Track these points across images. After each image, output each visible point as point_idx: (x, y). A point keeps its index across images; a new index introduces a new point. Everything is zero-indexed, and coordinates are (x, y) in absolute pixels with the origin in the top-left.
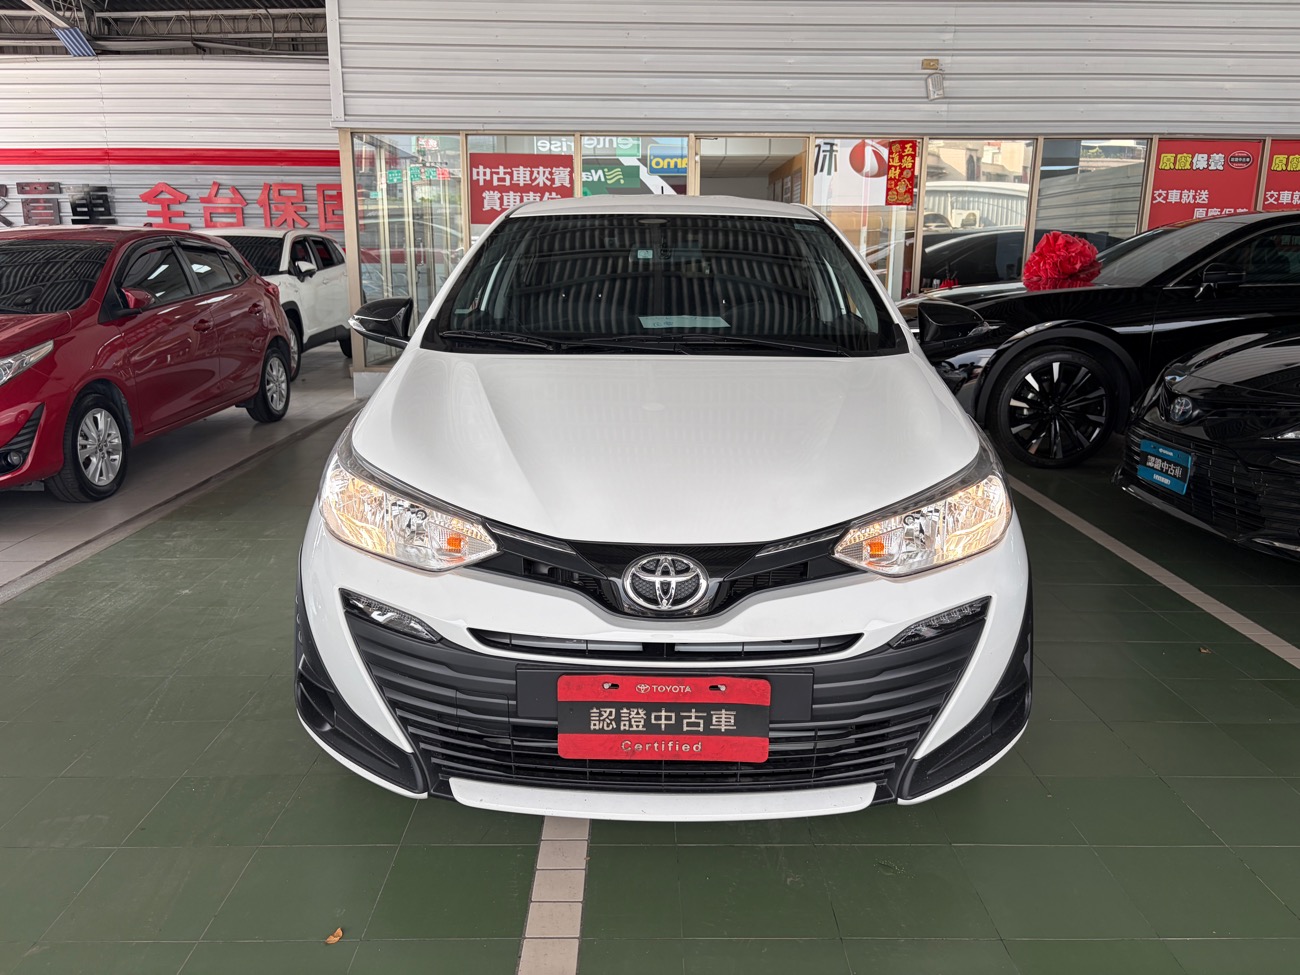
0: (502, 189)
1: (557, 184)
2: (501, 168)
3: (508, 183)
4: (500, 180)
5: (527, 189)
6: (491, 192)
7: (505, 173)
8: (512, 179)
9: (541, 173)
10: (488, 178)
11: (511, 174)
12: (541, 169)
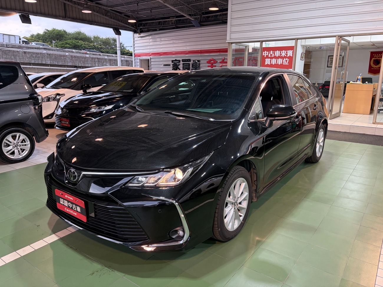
0: (271, 58)
1: (288, 55)
2: (272, 51)
3: (273, 56)
4: (271, 55)
5: (279, 57)
6: (268, 59)
7: (272, 53)
8: (274, 55)
9: (284, 52)
10: (267, 54)
11: (274, 53)
12: (284, 51)
